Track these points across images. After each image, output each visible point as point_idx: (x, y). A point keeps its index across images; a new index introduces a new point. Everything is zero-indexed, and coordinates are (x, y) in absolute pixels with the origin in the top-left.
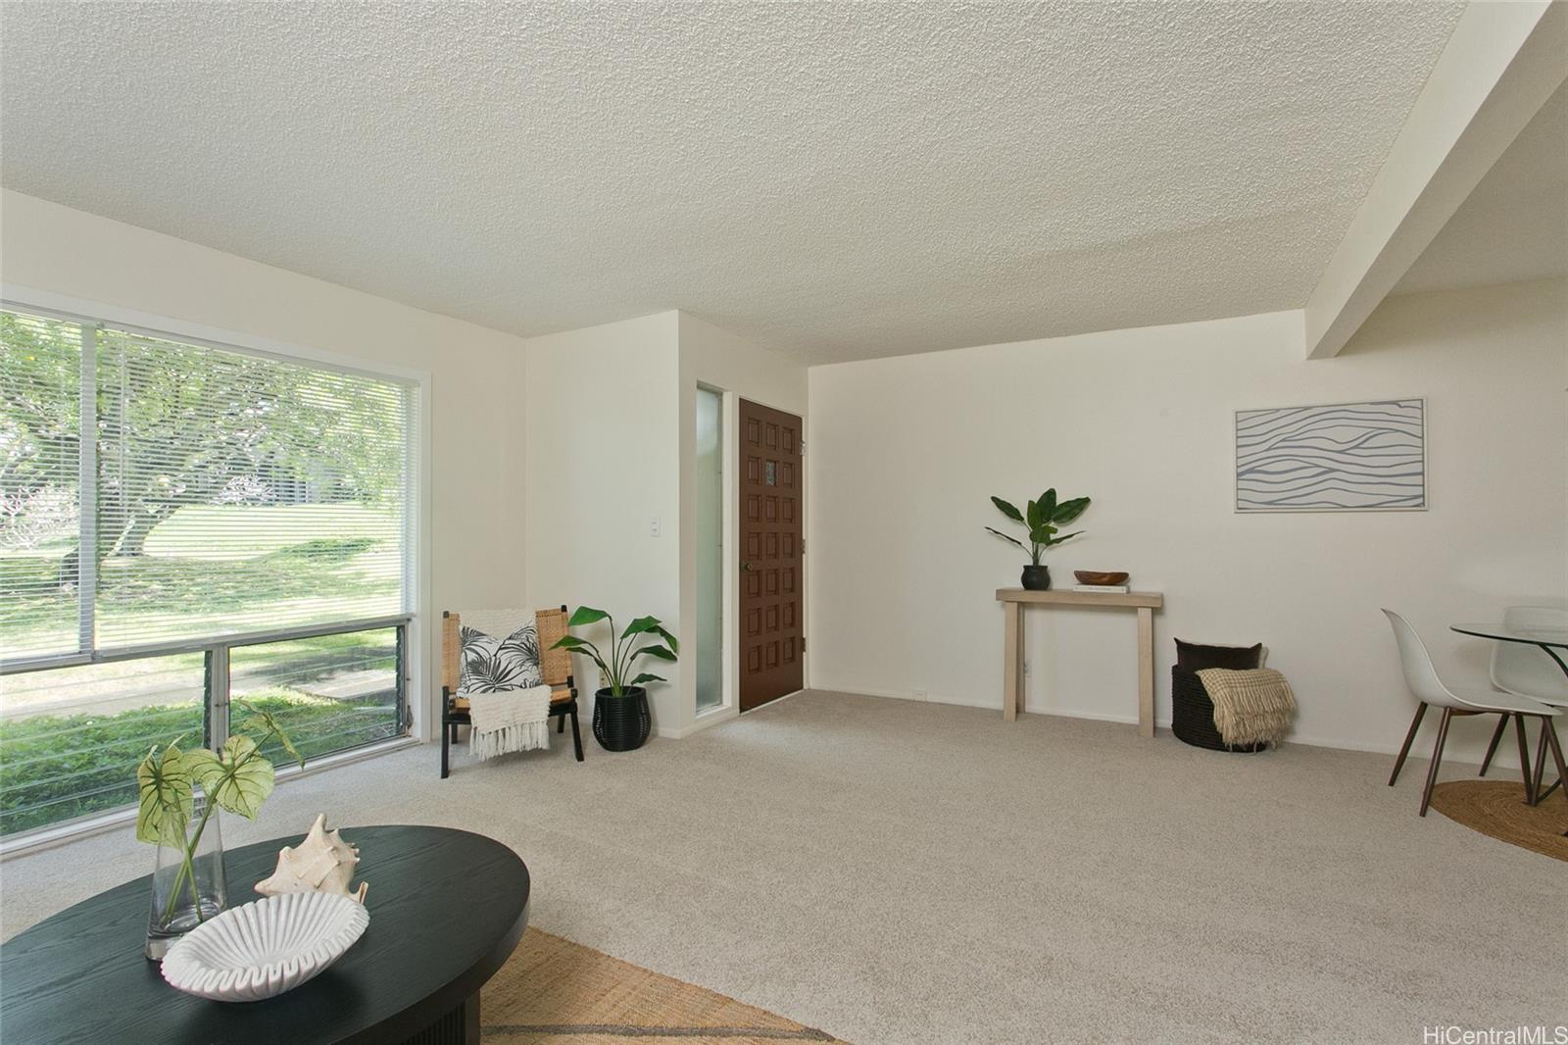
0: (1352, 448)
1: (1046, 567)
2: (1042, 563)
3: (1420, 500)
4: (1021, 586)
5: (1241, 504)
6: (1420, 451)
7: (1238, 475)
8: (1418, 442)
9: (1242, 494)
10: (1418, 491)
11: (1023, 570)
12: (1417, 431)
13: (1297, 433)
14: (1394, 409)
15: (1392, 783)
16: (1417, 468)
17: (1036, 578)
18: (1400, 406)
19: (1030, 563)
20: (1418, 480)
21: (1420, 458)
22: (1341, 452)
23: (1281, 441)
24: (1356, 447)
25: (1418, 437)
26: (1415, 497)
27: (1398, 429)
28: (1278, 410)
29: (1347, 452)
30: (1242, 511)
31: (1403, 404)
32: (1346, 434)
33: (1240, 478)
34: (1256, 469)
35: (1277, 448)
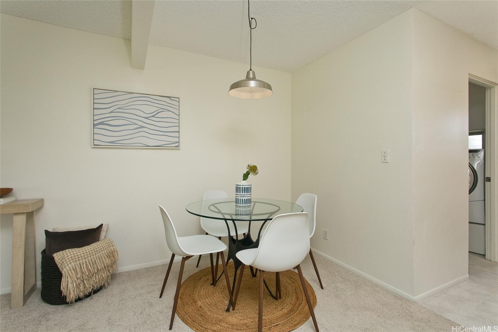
0: (151, 117)
3: (177, 144)
5: (96, 142)
6: (178, 121)
7: (94, 125)
8: (177, 117)
10: (177, 140)
12: (176, 112)
13: (124, 106)
14: (168, 100)
15: (161, 297)
16: (176, 129)
18: (170, 99)
20: (176, 134)
21: (178, 125)
22: (147, 118)
23: (119, 108)
24: (153, 116)
25: (177, 115)
26: (176, 142)
27: (170, 111)
28: (117, 91)
29: (149, 118)
30: (96, 146)
31: (172, 98)
32: (150, 109)
33: (94, 127)
34: (104, 123)
35: (114, 112)
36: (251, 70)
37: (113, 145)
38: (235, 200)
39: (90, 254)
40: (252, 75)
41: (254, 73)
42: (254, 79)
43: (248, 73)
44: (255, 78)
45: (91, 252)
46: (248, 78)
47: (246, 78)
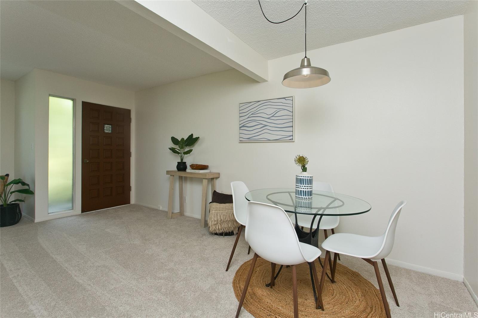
0: (271, 117)
1: (186, 162)
2: (184, 161)
3: (291, 137)
4: (176, 169)
5: (241, 139)
6: (292, 117)
7: (240, 128)
8: (291, 114)
9: (242, 135)
10: (291, 134)
11: (177, 164)
12: (290, 109)
13: (256, 111)
14: (283, 101)
16: (290, 124)
17: (182, 167)
18: (285, 99)
19: (180, 161)
20: (290, 129)
21: (291, 120)
22: (268, 118)
23: (252, 114)
24: (273, 116)
25: (291, 112)
26: (290, 136)
27: (285, 109)
28: (251, 102)
29: (270, 118)
30: (241, 142)
31: (286, 99)
32: (270, 111)
33: (240, 129)
34: (245, 125)
35: (250, 117)
36: (306, 57)
37: (250, 140)
38: (295, 191)
39: (223, 209)
40: (307, 62)
41: (309, 60)
42: (309, 65)
43: (303, 61)
44: (311, 65)
45: (223, 208)
46: (303, 66)
47: (301, 66)
